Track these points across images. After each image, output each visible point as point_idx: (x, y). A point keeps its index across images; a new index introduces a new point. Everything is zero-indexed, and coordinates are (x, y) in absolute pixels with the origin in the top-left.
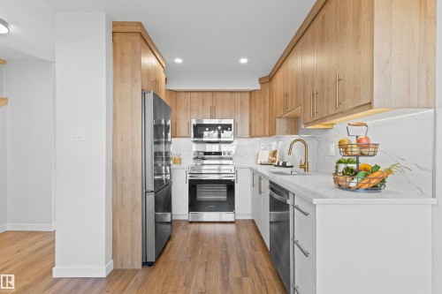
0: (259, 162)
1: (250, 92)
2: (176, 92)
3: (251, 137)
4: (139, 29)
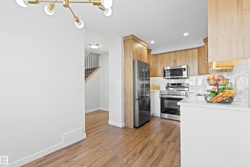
0: (206, 90)
1: (198, 48)
2: (156, 55)
3: (199, 75)
4: (132, 37)
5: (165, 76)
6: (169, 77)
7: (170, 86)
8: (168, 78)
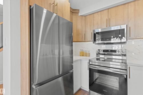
5: (95, 40)
6: (100, 42)
7: (102, 52)
8: (99, 44)
